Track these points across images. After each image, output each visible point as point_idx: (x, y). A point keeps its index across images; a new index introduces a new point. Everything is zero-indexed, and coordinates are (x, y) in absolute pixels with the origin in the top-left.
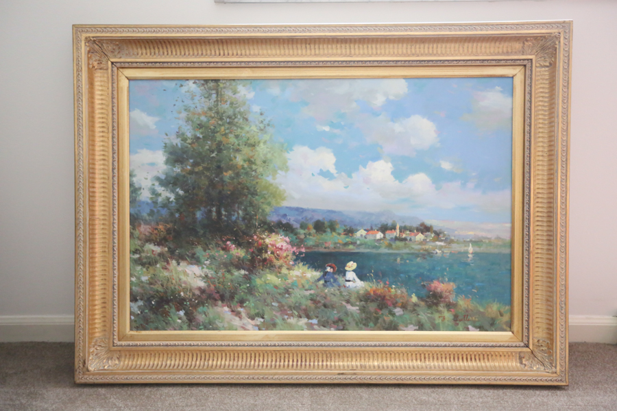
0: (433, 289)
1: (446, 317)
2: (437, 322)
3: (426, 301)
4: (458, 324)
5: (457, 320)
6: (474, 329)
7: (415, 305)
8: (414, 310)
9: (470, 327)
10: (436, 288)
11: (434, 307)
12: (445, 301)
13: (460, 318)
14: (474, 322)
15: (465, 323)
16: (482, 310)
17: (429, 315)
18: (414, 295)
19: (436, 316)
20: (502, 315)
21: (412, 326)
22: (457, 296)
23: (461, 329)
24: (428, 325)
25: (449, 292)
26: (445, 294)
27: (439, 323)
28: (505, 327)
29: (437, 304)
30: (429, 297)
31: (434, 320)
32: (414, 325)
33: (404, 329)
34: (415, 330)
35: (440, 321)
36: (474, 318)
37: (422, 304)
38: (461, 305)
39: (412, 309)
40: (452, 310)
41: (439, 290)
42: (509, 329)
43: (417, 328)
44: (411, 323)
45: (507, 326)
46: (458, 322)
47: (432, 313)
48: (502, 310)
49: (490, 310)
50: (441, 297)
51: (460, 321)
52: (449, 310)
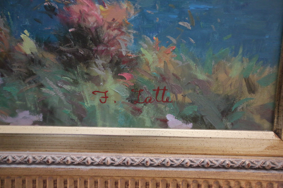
0: (75, 18)
1: (111, 93)
2: (87, 104)
3: (61, 53)
4: (140, 111)
5: (137, 102)
6: (180, 122)
7: (32, 60)
8: (31, 74)
9: (170, 118)
10: (83, 16)
11: (81, 68)
12: (108, 52)
13: (145, 95)
14: (181, 105)
15: (158, 109)
16: (202, 76)
17: (68, 87)
18: (25, 36)
19: (86, 89)
20: (252, 89)
21: (27, 113)
22: (138, 38)
23: (148, 123)
24: (67, 111)
25: (119, 29)
26: (107, 34)
27: (93, 107)
28: (257, 119)
29: (86, 60)
30: (65, 41)
31: (82, 99)
32: (33, 112)
33: (9, 119)
34: (35, 123)
35: (96, 102)
36: (180, 97)
37: (50, 58)
38: (147, 64)
39: (24, 70)
40: (125, 75)
41: (91, 22)
42: (267, 124)
43: (40, 117)
44: (25, 108)
45: (263, 116)
46: (140, 106)
47: (75, 83)
48: (254, 78)
49: (222, 76)
50: (97, 41)
51: (145, 102)
52: (117, 75)
